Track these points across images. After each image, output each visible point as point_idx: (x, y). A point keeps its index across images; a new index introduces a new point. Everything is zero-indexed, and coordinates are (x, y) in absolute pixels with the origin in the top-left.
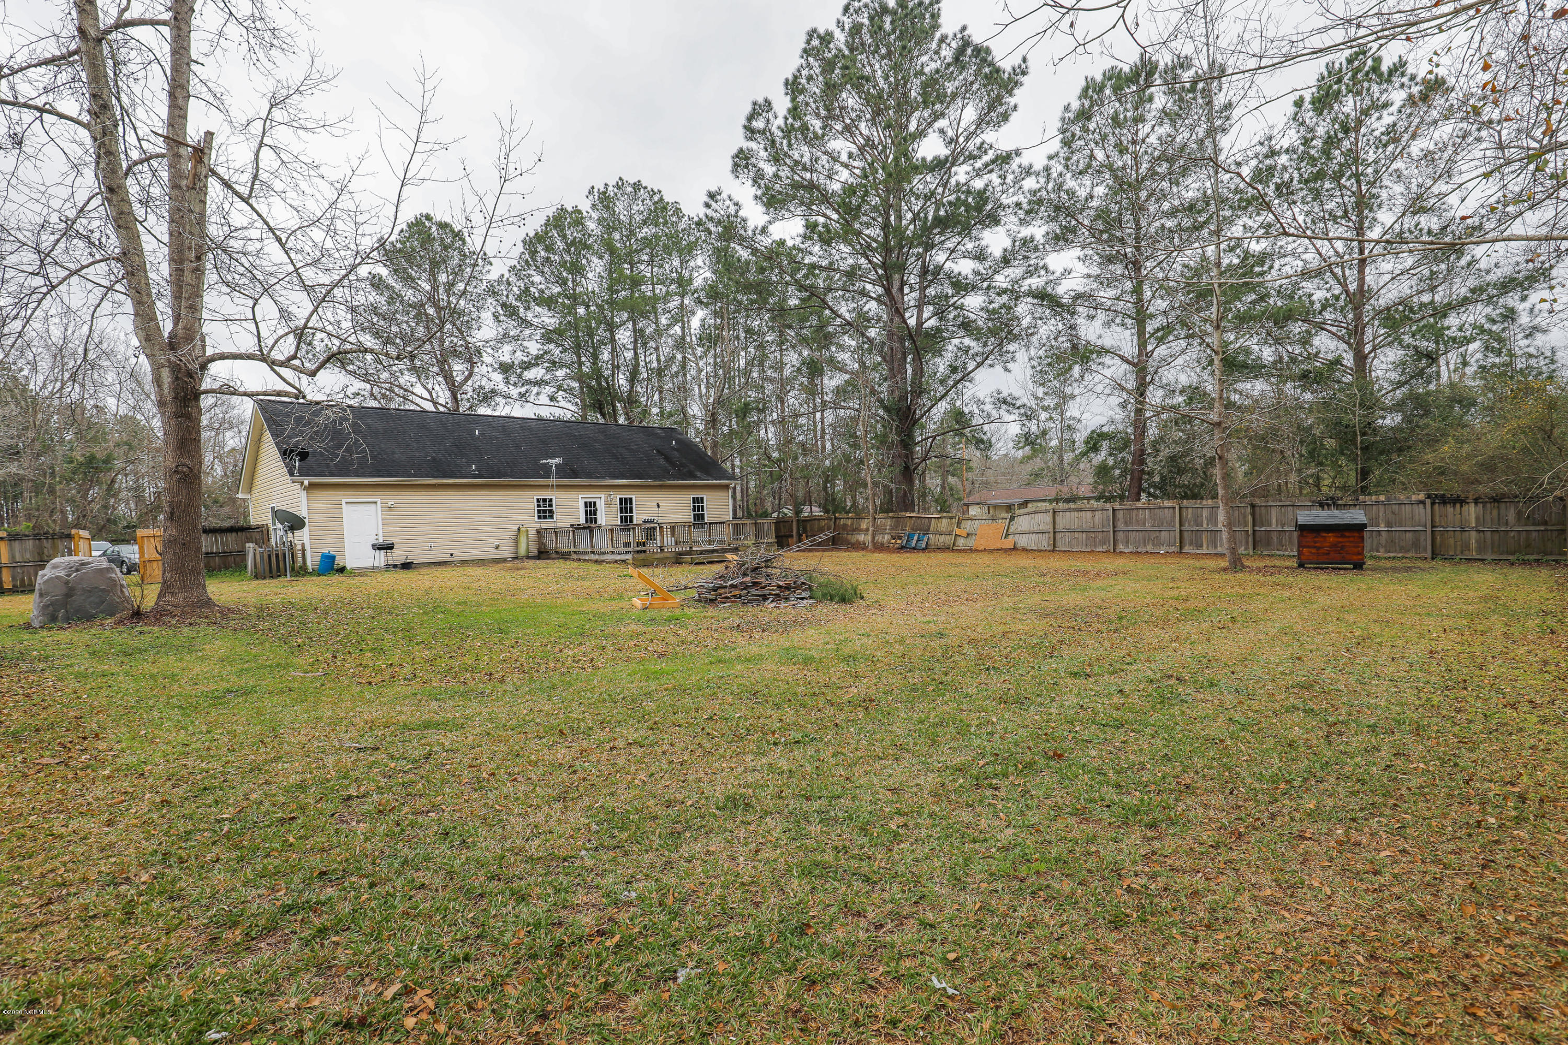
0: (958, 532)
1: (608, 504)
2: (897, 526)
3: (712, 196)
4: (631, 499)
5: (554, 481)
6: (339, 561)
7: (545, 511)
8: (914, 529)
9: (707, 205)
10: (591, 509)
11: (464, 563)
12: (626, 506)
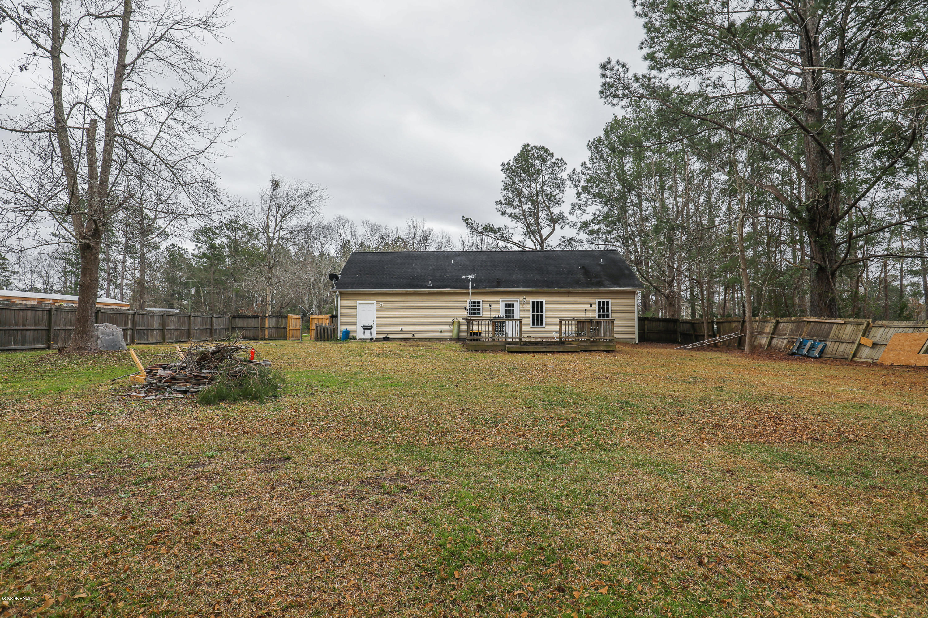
0: (864, 341)
1: (523, 305)
2: (797, 331)
3: (604, 66)
4: (542, 302)
5: (470, 290)
6: (352, 334)
7: (475, 310)
8: (810, 335)
9: (604, 76)
10: (509, 307)
11: (420, 340)
12: (537, 307)
